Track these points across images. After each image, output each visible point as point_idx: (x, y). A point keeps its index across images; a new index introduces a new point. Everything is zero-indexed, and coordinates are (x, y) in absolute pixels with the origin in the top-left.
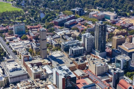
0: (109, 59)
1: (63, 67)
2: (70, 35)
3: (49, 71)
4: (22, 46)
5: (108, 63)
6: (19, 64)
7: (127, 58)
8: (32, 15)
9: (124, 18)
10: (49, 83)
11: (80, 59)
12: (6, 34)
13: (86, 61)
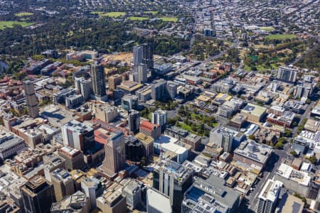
1: (73, 123)
2: (54, 84)
6: (6, 131)
7: (134, 97)
9: (106, 55)
11: (82, 108)
13: (89, 110)
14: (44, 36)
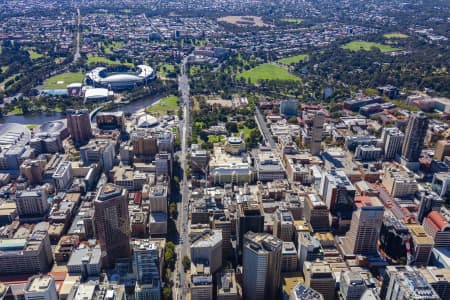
0: (423, 175)
1: (338, 173)
2: (364, 127)
3: (317, 174)
4: (286, 132)
5: (417, 180)
6: (276, 155)
8: (314, 89)
10: (313, 191)
11: (371, 165)
12: (270, 111)
13: (380, 171)
14: (399, 68)
